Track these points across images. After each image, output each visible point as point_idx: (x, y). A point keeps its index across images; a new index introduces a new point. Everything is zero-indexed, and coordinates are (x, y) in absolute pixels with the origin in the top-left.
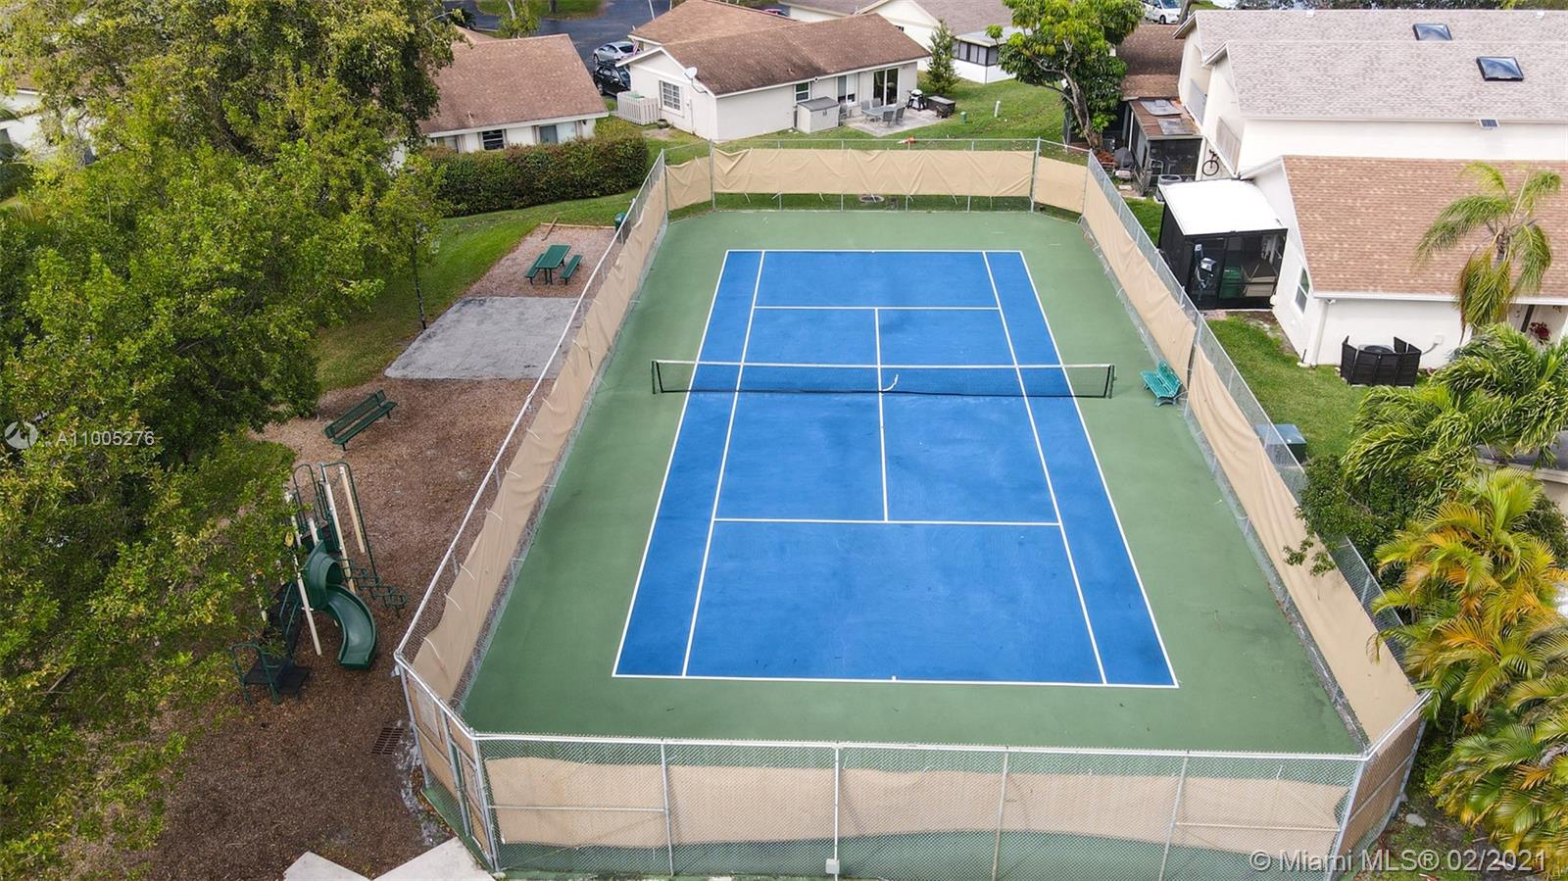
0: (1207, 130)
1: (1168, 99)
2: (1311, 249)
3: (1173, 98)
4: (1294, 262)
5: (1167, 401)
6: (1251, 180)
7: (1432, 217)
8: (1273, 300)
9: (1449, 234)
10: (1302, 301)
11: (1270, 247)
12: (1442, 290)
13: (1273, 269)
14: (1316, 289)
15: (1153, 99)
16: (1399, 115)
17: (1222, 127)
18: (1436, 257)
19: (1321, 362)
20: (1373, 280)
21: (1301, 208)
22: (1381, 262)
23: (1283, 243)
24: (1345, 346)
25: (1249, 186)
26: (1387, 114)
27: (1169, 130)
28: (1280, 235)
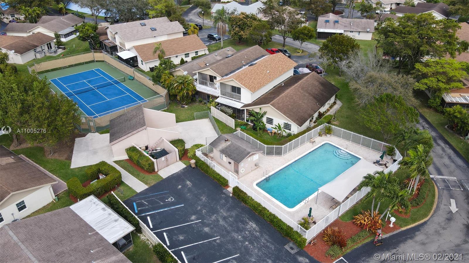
0: (118, 43)
1: (108, 40)
2: (141, 57)
3: (108, 39)
4: (139, 59)
5: (132, 80)
6: (128, 50)
7: (153, 50)
8: (138, 65)
9: (155, 52)
10: (142, 64)
11: (135, 58)
12: (157, 58)
13: (137, 61)
14: (144, 62)
15: (105, 40)
16: (144, 38)
17: (120, 43)
18: (155, 55)
19: (148, 71)
20: (150, 59)
21: (138, 52)
22: (150, 57)
23: (137, 57)
24: (150, 68)
25: (128, 51)
26: (143, 38)
27: (111, 45)
28: (136, 57)
